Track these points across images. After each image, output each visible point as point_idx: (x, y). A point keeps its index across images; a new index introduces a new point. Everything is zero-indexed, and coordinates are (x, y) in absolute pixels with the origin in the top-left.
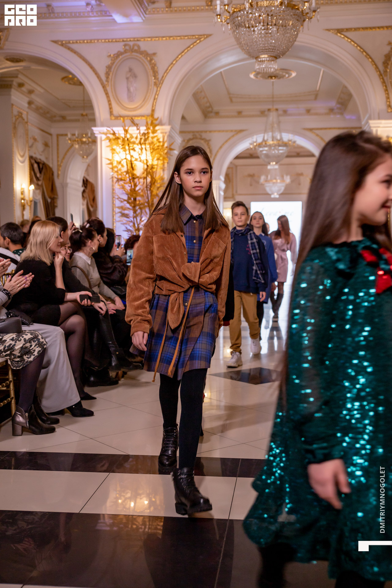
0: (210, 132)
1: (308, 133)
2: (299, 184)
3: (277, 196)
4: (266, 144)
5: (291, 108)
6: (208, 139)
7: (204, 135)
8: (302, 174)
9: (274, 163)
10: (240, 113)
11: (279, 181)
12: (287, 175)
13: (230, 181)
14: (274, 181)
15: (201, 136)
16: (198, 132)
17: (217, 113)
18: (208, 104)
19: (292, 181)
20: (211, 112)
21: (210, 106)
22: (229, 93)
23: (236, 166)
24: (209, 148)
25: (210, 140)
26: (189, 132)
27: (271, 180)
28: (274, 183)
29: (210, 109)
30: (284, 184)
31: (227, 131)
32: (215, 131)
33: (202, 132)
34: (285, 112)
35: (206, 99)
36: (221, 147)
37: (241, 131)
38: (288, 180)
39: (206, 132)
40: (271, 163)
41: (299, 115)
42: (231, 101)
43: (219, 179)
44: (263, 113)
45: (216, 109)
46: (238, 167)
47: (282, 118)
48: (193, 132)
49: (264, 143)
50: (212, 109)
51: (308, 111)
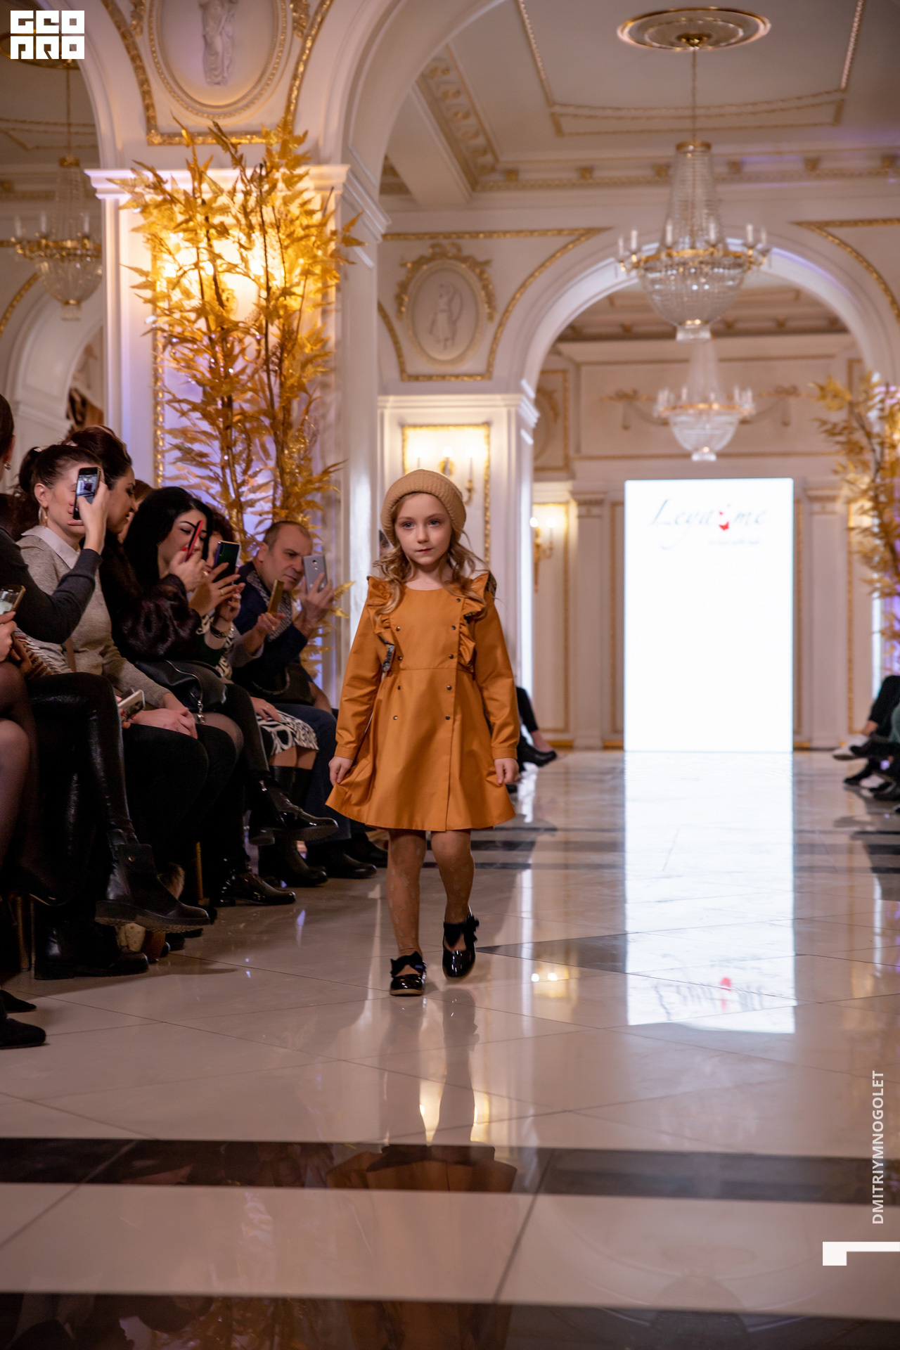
0: (490, 234)
1: (814, 239)
2: (786, 424)
3: (713, 458)
4: (669, 256)
5: (756, 154)
6: (481, 258)
7: (470, 247)
8: (793, 391)
9: (698, 322)
10: (586, 172)
11: (716, 406)
12: (743, 389)
13: (556, 415)
14: (702, 406)
15: (459, 249)
16: (447, 235)
17: (512, 174)
18: (481, 141)
19: (761, 414)
20: (493, 169)
21: (489, 148)
22: (550, 102)
23: (578, 366)
24: (485, 287)
25: (487, 263)
26: (419, 236)
27: (691, 404)
28: (701, 413)
29: (488, 159)
30: (734, 418)
31: (544, 232)
32: (505, 233)
33: (460, 235)
34: (736, 168)
35: (472, 121)
36: (523, 286)
37: (590, 232)
38: (747, 404)
39: (474, 235)
40: (689, 322)
41: (784, 176)
42: (559, 131)
43: (520, 390)
44: (662, 173)
45: (508, 158)
46: (584, 369)
47: (722, 189)
48: (433, 236)
49: (663, 256)
50: (496, 159)
51: (812, 164)
